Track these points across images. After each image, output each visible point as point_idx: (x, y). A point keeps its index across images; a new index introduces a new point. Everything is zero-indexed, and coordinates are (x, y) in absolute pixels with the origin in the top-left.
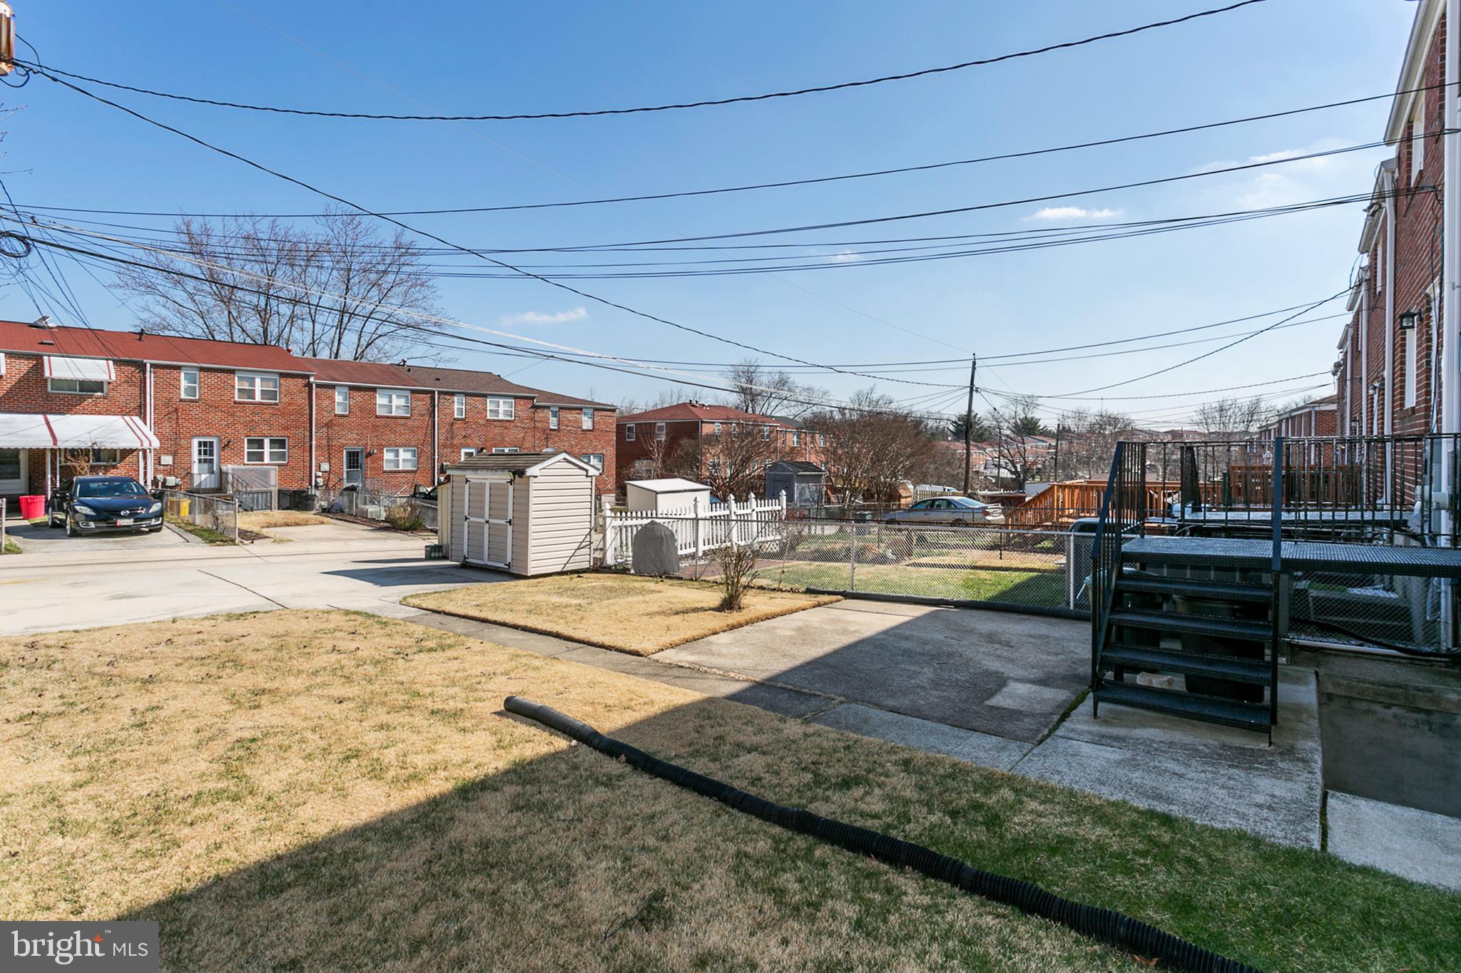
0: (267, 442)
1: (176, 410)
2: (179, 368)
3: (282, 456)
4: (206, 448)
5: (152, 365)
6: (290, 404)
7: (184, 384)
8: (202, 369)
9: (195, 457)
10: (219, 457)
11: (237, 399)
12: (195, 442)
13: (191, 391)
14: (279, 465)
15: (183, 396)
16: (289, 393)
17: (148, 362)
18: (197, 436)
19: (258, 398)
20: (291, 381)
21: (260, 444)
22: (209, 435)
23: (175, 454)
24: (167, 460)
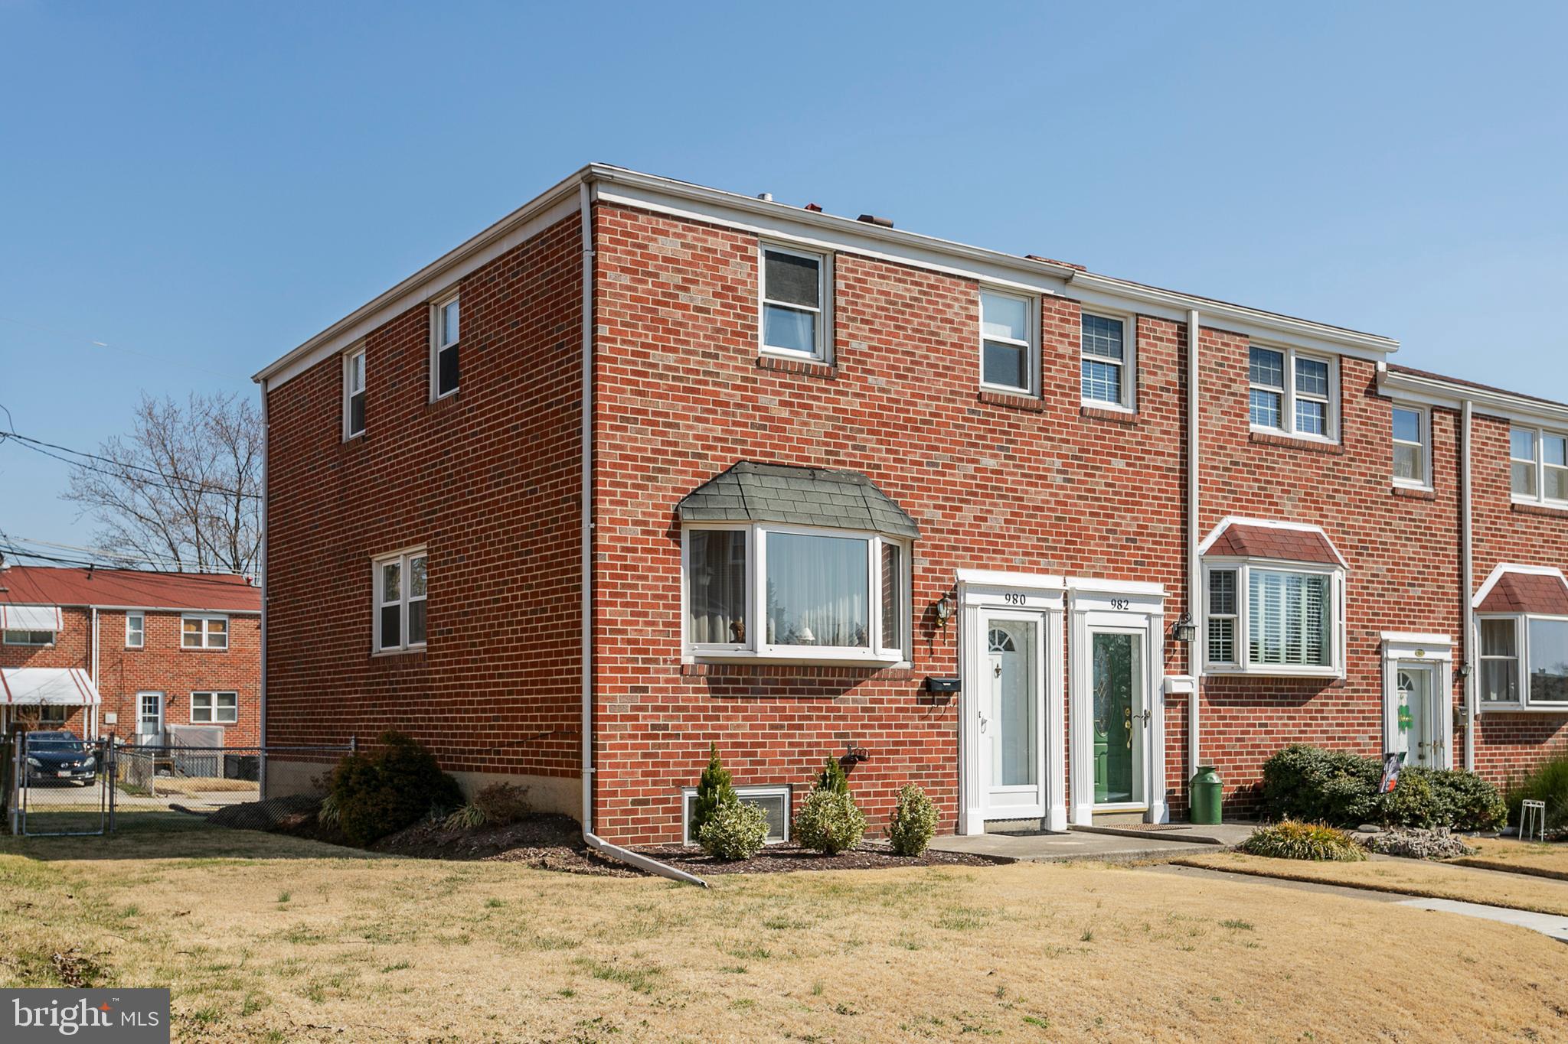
0: (214, 697)
1: (121, 661)
2: (123, 612)
3: (231, 714)
4: (151, 704)
5: (99, 611)
6: (240, 651)
7: (129, 630)
8: (147, 613)
9: (140, 715)
10: (164, 714)
11: (183, 646)
12: (140, 697)
13: (136, 638)
14: (227, 725)
15: (128, 645)
16: (239, 637)
17: (94, 607)
18: (142, 690)
19: (205, 645)
20: (241, 622)
21: (207, 699)
22: (153, 689)
23: (119, 711)
24: (112, 718)
